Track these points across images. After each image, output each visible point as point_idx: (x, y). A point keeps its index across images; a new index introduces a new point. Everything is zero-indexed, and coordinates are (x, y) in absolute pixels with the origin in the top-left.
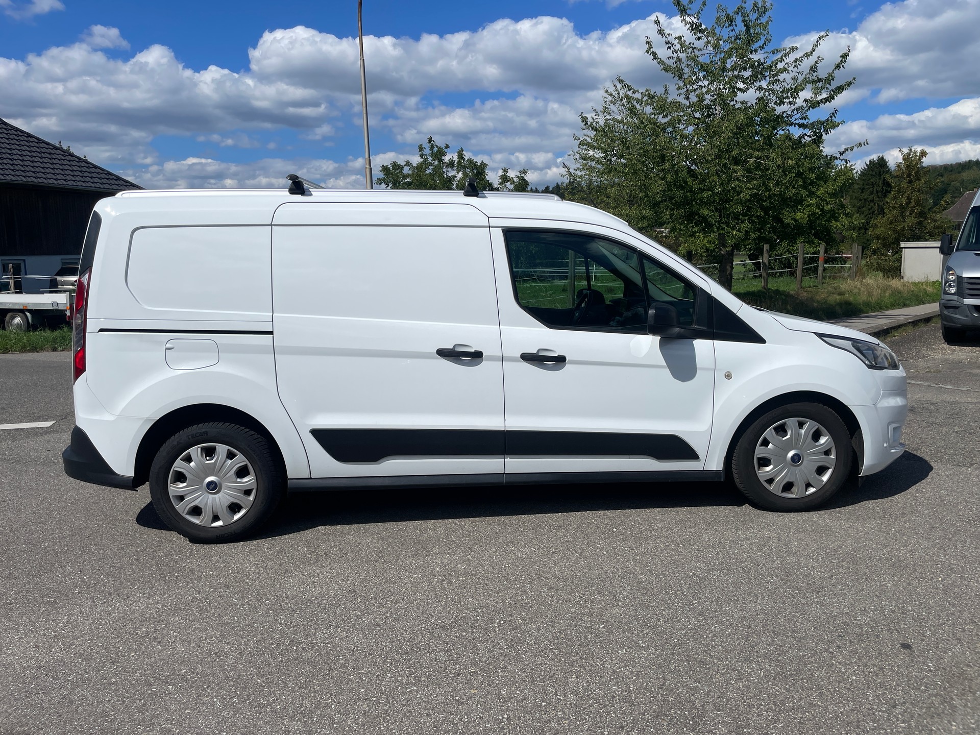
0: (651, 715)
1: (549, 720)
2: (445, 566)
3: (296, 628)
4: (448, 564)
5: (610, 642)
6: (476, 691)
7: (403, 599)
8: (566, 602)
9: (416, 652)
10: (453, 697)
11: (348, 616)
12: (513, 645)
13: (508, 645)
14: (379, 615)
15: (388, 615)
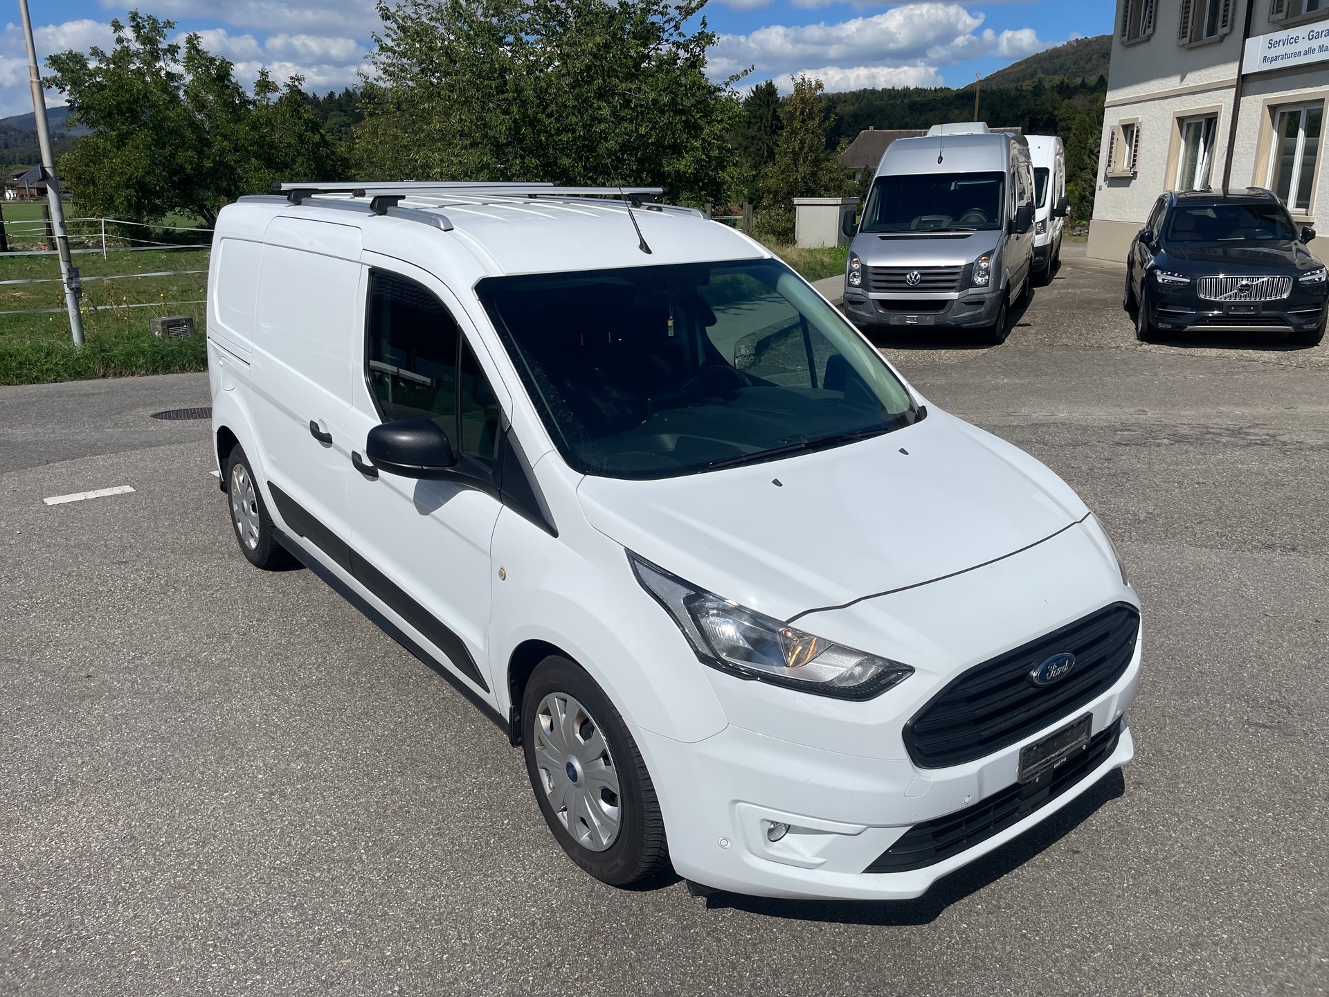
0: (583, 938)
1: (456, 979)
2: (272, 769)
3: (47, 918)
4: (275, 765)
5: (519, 842)
6: (349, 961)
7: (215, 837)
8: (455, 794)
9: (251, 919)
10: (318, 977)
11: (131, 881)
12: (391, 876)
13: (383, 878)
14: (181, 870)
15: (195, 868)
